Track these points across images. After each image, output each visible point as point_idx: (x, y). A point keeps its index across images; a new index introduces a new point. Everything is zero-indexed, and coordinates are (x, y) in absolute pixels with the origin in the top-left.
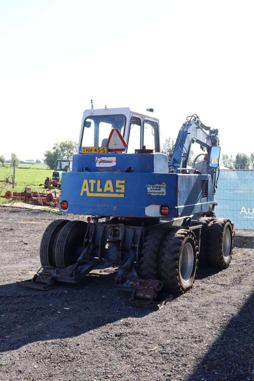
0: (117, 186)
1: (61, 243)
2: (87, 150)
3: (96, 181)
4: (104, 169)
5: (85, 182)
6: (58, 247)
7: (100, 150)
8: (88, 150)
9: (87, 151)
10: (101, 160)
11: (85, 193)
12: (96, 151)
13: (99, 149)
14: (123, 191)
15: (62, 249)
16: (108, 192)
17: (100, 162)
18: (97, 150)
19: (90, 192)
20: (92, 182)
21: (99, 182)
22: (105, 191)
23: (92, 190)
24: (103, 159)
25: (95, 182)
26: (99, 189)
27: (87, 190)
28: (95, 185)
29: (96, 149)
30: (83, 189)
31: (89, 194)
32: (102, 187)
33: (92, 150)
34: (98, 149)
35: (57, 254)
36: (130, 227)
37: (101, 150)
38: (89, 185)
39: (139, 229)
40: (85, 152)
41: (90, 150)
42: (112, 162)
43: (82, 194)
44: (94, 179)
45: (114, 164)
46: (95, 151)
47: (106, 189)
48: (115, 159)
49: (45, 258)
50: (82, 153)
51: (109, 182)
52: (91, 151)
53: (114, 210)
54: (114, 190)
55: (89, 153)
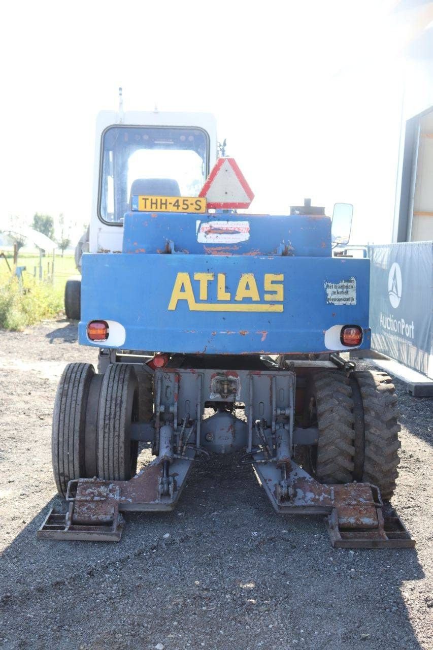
0: (268, 286)
1: (112, 421)
2: (152, 203)
3: (215, 276)
4: (220, 249)
5: (183, 278)
6: (107, 430)
7: (187, 205)
8: (156, 203)
9: (154, 206)
10: (211, 227)
11: (182, 303)
12: (178, 206)
13: (185, 202)
14: (280, 297)
15: (119, 436)
16: (248, 300)
17: (207, 233)
18: (181, 203)
19: (198, 300)
20: (203, 278)
21: (221, 278)
22: (239, 298)
23: (203, 295)
24: (216, 224)
25: (212, 279)
26: (222, 295)
27: (189, 295)
28: (212, 285)
29: (177, 201)
30: (176, 295)
31: (193, 306)
32: (231, 288)
33: (166, 204)
34: (184, 201)
35: (106, 447)
36: (263, 372)
37: (192, 204)
38: (195, 285)
39: (285, 376)
40: (148, 208)
41: (162, 204)
42: (239, 233)
43: (172, 306)
44: (208, 271)
45: (244, 237)
46: (174, 205)
47: (241, 293)
48: (248, 227)
50: (139, 210)
51: (248, 278)
52: (164, 206)
53: (263, 339)
54: (262, 296)
55: (159, 209)
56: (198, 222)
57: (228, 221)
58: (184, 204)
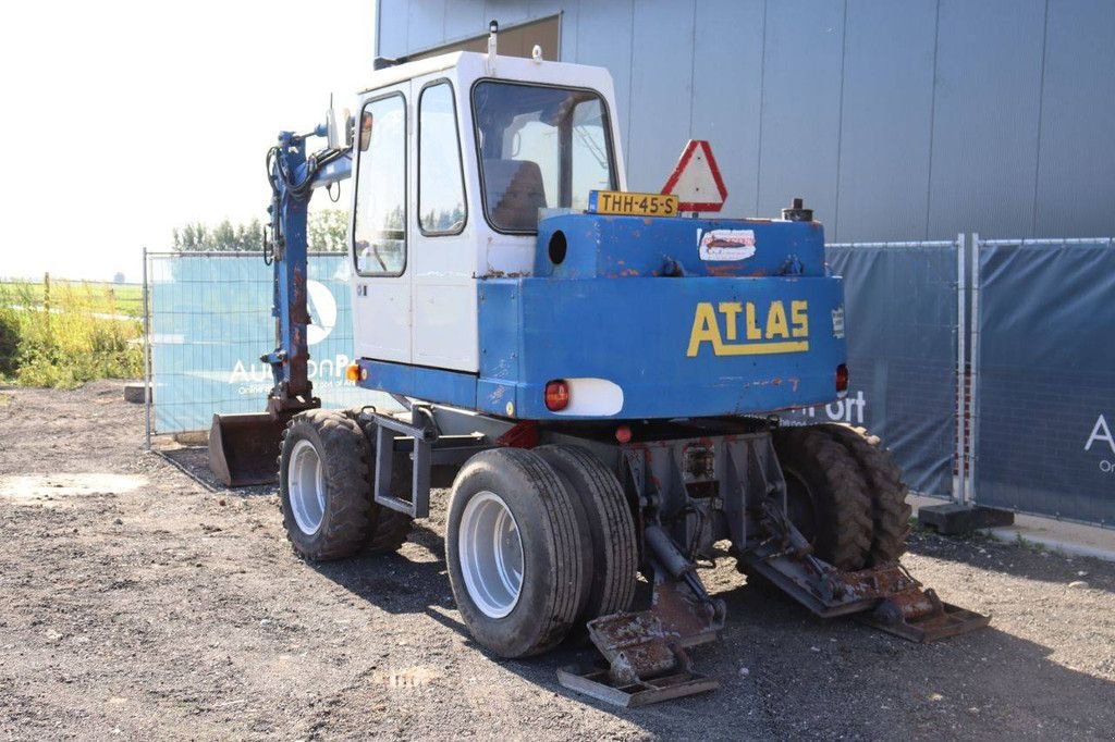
0: (796, 318)
1: (620, 525)
2: (615, 203)
3: (744, 306)
4: (724, 267)
5: (704, 310)
6: (616, 541)
7: (656, 205)
8: (619, 203)
9: (617, 206)
10: (713, 237)
11: (706, 346)
12: (646, 207)
13: (655, 202)
14: (804, 332)
15: (631, 547)
16: (778, 338)
17: (710, 246)
18: (649, 203)
19: (725, 341)
20: (730, 309)
21: (750, 308)
22: (769, 335)
23: (732, 334)
25: (740, 310)
26: (753, 332)
27: (713, 334)
28: (741, 318)
29: (645, 200)
30: (697, 336)
31: (720, 350)
32: (761, 322)
33: (631, 204)
34: (653, 199)
35: (617, 564)
36: (739, 437)
37: (662, 205)
38: (721, 319)
39: (761, 439)
40: (609, 210)
41: (626, 203)
42: (744, 245)
43: (693, 351)
44: (734, 300)
45: (749, 251)
46: (641, 206)
48: (753, 237)
49: (573, 591)
50: (598, 211)
51: (777, 308)
52: (628, 207)
53: (795, 388)
54: (790, 333)
55: (622, 212)
56: (699, 231)
57: (731, 229)
58: (653, 204)
